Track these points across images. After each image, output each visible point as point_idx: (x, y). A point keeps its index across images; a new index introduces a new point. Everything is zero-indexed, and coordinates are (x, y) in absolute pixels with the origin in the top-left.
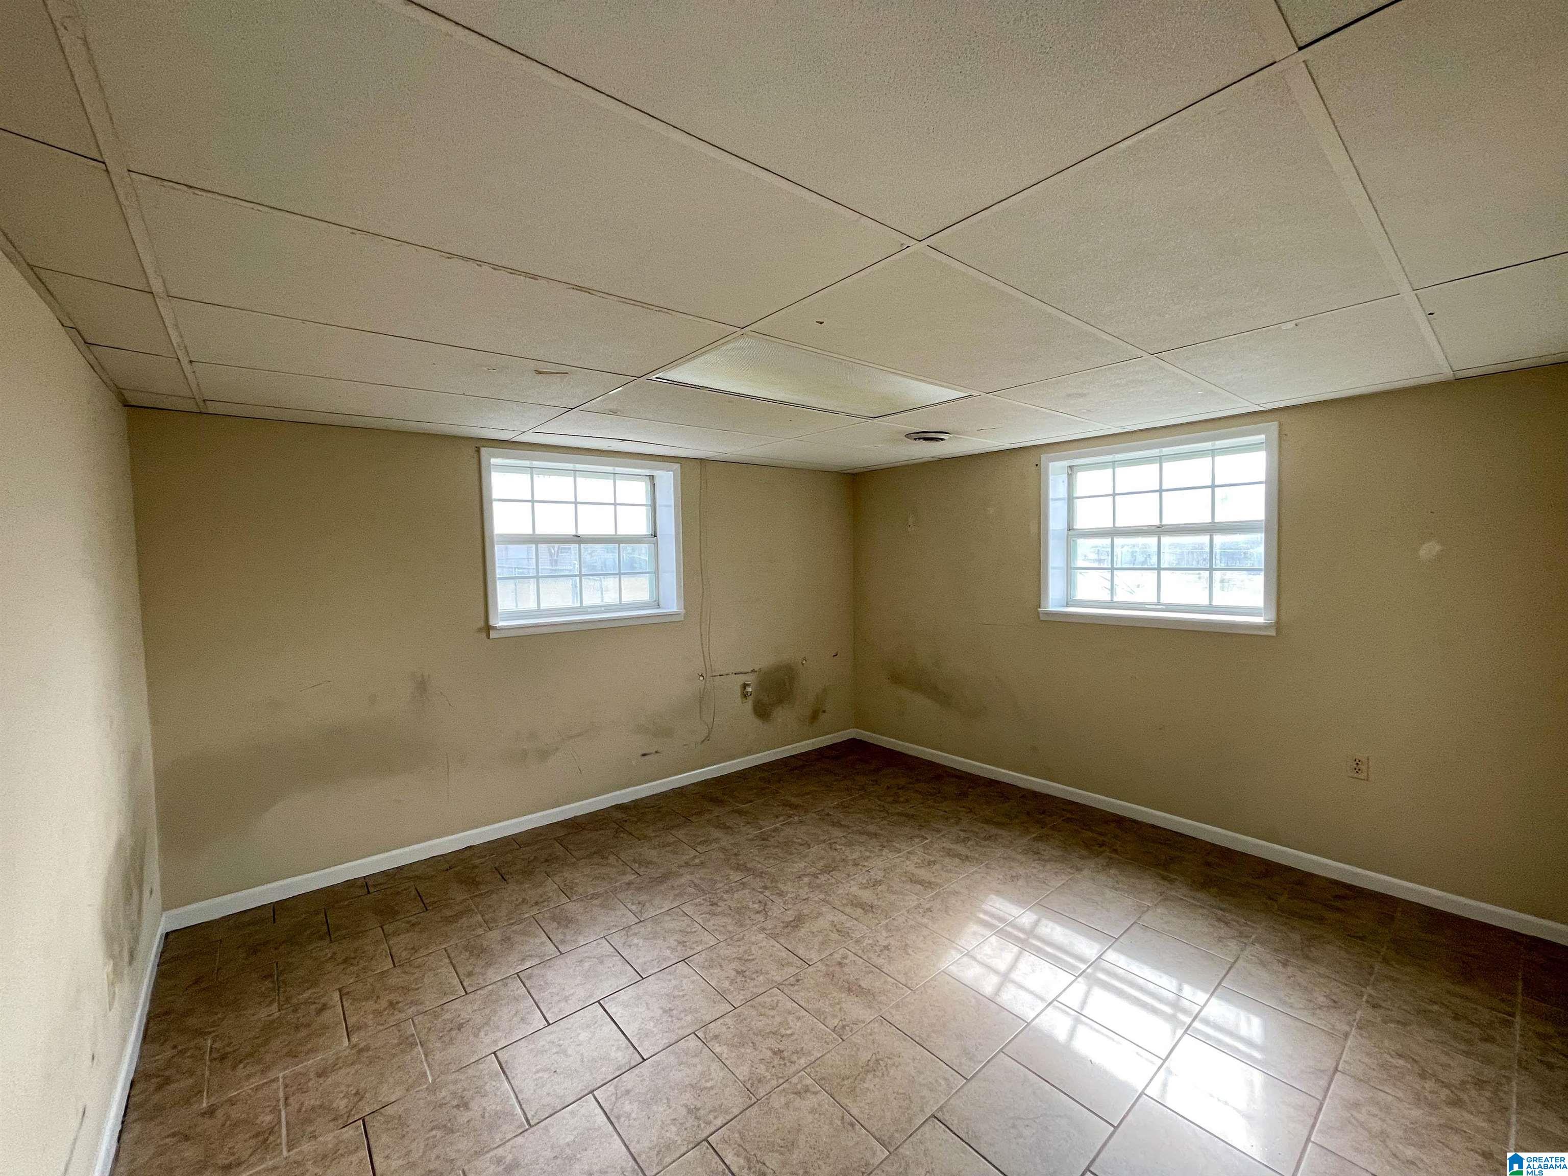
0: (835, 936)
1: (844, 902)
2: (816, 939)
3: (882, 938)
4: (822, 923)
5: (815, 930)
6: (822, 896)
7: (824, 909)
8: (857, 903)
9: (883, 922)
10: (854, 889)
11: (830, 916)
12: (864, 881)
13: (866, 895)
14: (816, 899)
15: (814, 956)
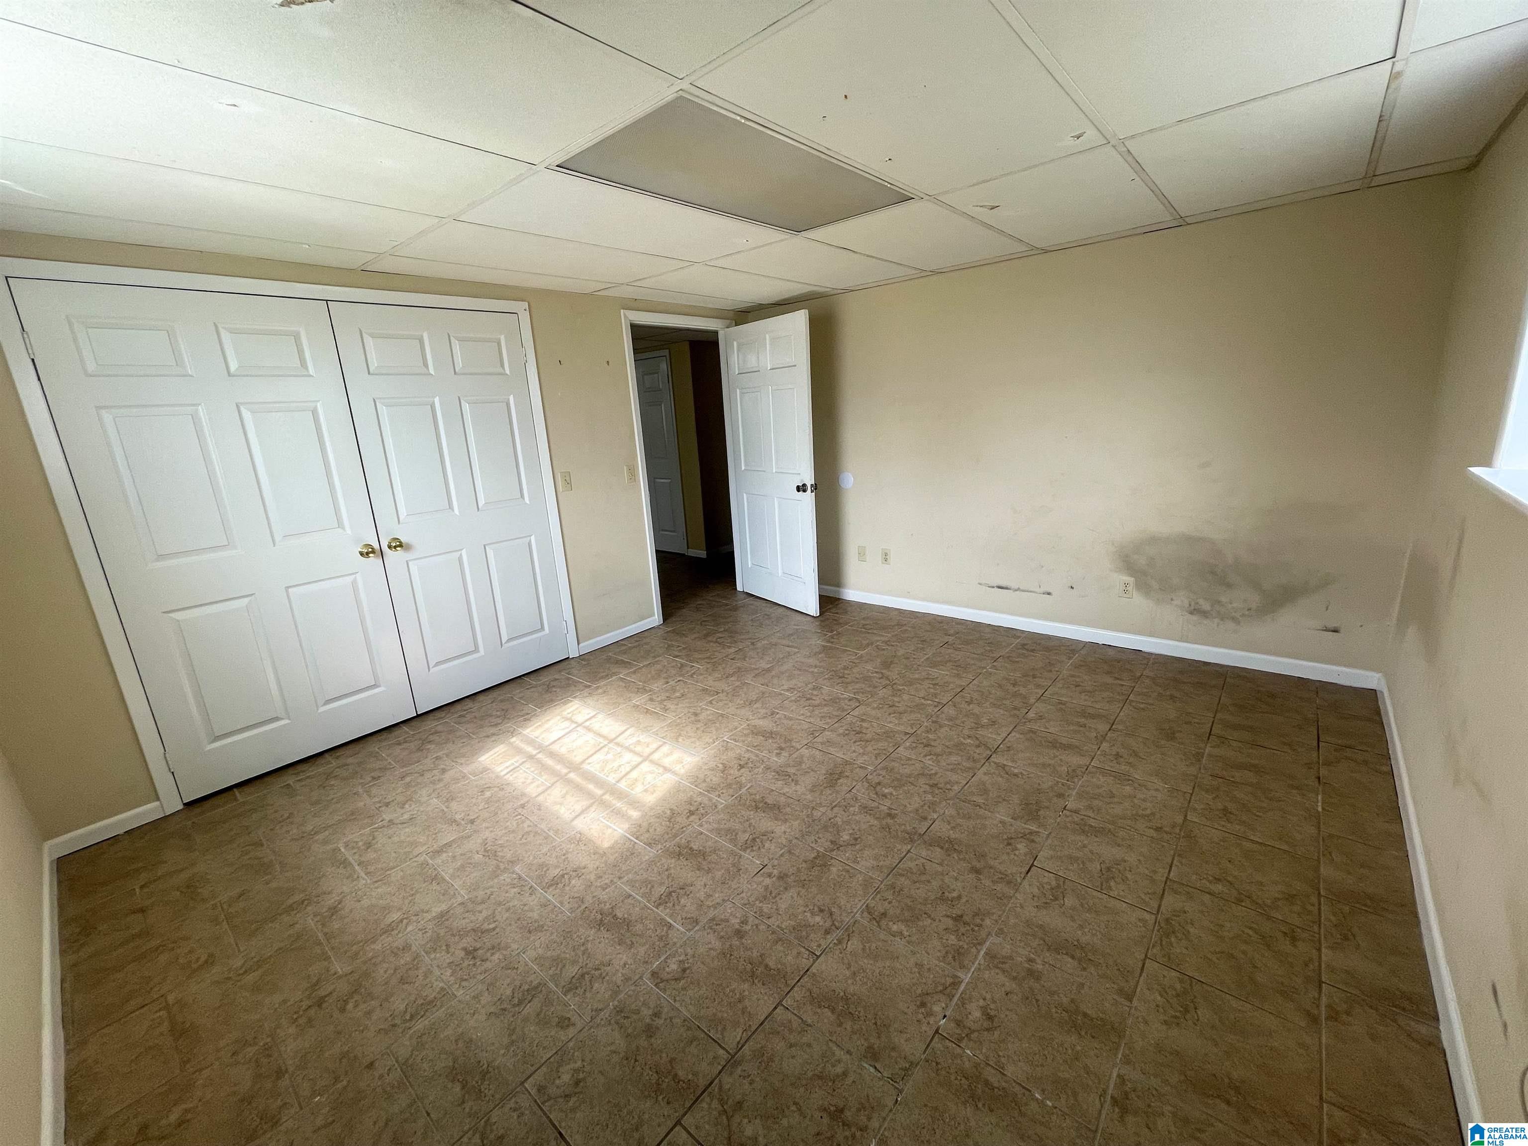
0: (792, 770)
1: (788, 810)
2: (808, 766)
3: (745, 774)
4: (808, 781)
5: (812, 773)
6: (817, 814)
7: (809, 797)
8: (773, 809)
9: (744, 790)
10: (779, 829)
11: (801, 789)
12: (767, 845)
13: (765, 823)
14: (822, 810)
15: (805, 752)
